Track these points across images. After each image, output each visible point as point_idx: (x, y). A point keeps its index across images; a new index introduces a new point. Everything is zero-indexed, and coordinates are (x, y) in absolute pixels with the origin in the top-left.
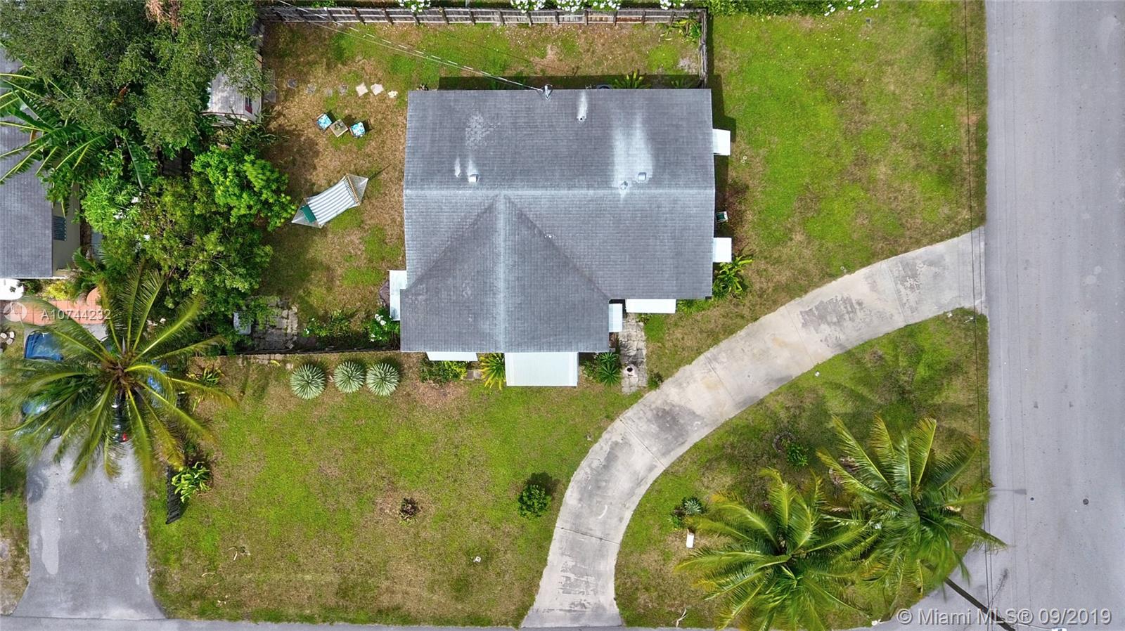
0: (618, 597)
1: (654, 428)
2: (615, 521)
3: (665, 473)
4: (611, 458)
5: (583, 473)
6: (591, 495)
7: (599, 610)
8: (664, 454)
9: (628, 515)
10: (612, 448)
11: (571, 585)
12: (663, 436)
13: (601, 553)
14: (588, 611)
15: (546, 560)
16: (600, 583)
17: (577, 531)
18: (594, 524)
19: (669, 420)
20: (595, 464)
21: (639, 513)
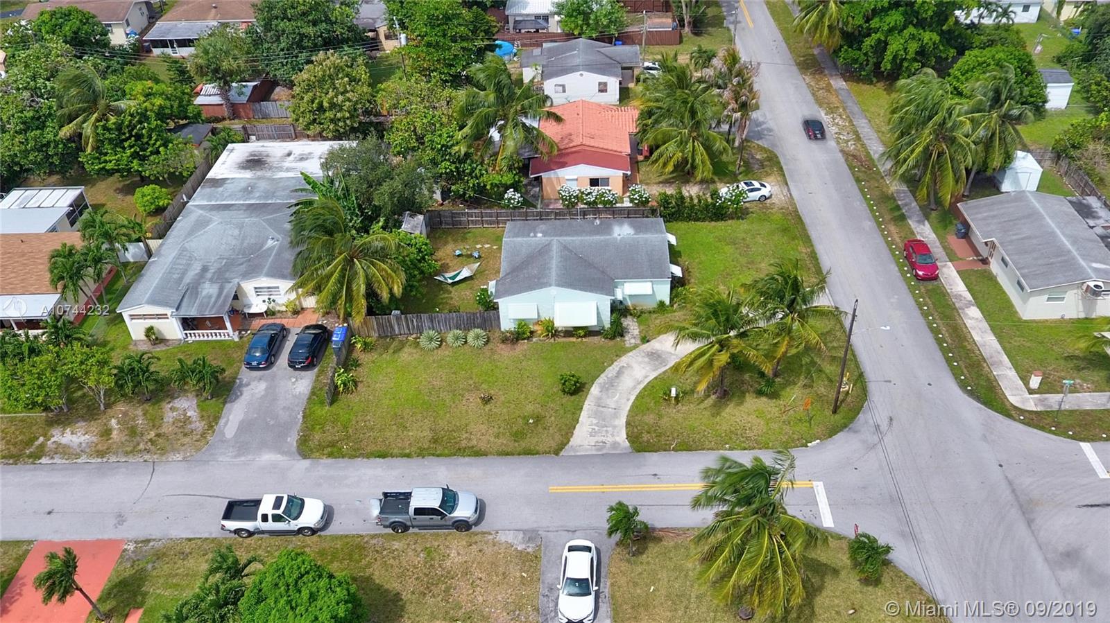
0: (628, 437)
1: (647, 359)
2: (624, 401)
3: (656, 378)
4: (619, 373)
5: (602, 378)
6: (607, 389)
7: (615, 445)
8: (654, 371)
9: (633, 398)
10: (620, 368)
11: (595, 432)
12: (652, 362)
13: (616, 416)
14: (608, 446)
15: (578, 420)
16: (615, 431)
17: (599, 406)
18: (611, 403)
19: (655, 356)
20: (610, 375)
21: (640, 397)
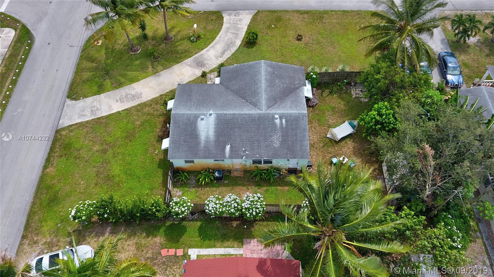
0: (223, 18)
1: (206, 62)
3: (202, 49)
4: (223, 53)
5: (234, 50)
6: (231, 43)
7: (230, 15)
8: (203, 54)
9: (218, 38)
10: (222, 56)
11: (239, 20)
12: (203, 60)
13: (228, 29)
14: (233, 14)
15: (248, 26)
16: (229, 21)
17: (236, 34)
18: (230, 35)
19: (200, 64)
20: (229, 52)
21: (213, 39)
